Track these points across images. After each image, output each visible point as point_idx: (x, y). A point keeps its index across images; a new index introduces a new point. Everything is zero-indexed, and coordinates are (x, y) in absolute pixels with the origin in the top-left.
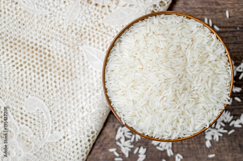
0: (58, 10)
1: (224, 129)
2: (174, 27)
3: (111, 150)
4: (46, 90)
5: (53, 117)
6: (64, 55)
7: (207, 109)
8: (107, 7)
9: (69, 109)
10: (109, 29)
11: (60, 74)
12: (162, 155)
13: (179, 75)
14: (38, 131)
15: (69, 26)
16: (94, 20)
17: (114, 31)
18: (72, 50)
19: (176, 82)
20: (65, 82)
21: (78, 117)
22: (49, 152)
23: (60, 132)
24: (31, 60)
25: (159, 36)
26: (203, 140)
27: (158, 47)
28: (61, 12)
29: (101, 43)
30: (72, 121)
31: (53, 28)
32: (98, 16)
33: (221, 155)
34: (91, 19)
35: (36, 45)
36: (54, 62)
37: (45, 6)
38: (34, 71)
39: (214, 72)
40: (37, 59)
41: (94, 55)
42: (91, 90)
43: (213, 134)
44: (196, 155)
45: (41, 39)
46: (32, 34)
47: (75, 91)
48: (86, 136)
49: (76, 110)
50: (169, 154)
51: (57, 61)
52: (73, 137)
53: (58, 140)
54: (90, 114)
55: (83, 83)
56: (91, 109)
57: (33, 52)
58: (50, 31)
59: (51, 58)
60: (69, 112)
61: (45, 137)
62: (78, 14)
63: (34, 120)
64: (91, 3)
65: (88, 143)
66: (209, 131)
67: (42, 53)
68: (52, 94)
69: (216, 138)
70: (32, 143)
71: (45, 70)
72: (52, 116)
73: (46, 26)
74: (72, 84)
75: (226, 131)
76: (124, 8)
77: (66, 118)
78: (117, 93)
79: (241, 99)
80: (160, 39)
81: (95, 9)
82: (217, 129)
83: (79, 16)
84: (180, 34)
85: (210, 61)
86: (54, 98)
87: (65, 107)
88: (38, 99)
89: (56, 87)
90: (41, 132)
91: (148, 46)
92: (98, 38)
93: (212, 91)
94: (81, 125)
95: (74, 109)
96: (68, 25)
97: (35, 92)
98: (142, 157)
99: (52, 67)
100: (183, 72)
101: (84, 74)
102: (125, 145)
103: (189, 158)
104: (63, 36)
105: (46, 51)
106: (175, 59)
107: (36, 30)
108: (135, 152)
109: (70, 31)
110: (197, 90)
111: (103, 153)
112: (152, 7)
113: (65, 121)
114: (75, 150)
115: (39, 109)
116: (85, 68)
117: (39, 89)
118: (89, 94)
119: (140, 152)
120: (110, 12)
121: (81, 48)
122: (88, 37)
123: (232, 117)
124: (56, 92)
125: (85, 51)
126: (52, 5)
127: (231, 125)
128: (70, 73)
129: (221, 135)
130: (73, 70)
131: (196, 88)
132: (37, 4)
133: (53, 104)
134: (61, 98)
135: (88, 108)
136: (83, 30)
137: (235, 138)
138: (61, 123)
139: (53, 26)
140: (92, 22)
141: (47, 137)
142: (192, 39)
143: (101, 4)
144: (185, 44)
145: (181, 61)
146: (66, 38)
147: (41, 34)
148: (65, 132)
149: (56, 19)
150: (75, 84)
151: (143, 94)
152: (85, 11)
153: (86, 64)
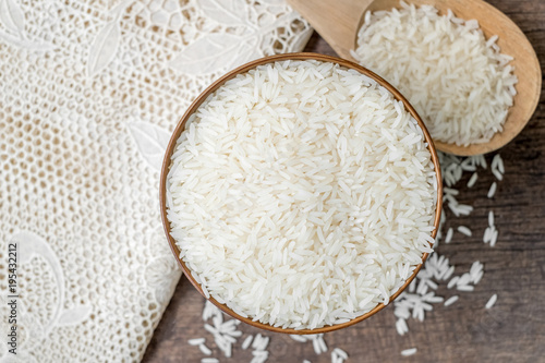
0: (72, 41)
1: (436, 295)
2: (312, 89)
3: (194, 342)
4: (52, 217)
5: (68, 273)
6: (88, 141)
7: (385, 265)
8: (178, 33)
9: (101, 258)
10: (183, 82)
11: (81, 182)
12: (302, 352)
13: (322, 194)
14: (38, 304)
15: (97, 76)
16: (151, 63)
17: (194, 87)
18: (103, 129)
19: (316, 210)
20: (92, 199)
21: (120, 273)
22: (62, 348)
23: (82, 306)
24: (18, 151)
25: (280, 109)
26: (390, 319)
27: (277, 134)
28: (79, 45)
29: (166, 112)
30: (107, 282)
31: (62, 82)
32: (158, 55)
33: (429, 350)
34: (143, 60)
35: (27, 118)
36: (66, 156)
37: (44, 33)
38: (24, 175)
39: (399, 185)
40: (29, 149)
41: (151, 140)
42: (147, 214)
43: (411, 306)
44: (375, 350)
45: (37, 106)
46: (18, 93)
47: (112, 219)
48: (138, 314)
49: (116, 259)
50: (318, 350)
51: (73, 154)
52: (111, 315)
53: (79, 322)
54: (145, 267)
55: (130, 201)
56: (146, 256)
57: (21, 135)
58: (56, 86)
59: (60, 146)
60: (101, 263)
61: (52, 317)
62: (116, 50)
63: (28, 280)
64: (144, 24)
65: (144, 330)
66: (404, 299)
67: (40, 137)
68: (64, 225)
69: (419, 314)
70: (26, 328)
71: (47, 174)
72: (64, 272)
73: (47, 77)
74: (106, 203)
75: (439, 300)
76: (216, 34)
77: (94, 276)
78: (191, 231)
79: (472, 230)
80: (283, 115)
81: (153, 38)
82: (420, 295)
83: (118, 55)
84: (324, 104)
85: (391, 160)
86: (68, 233)
87: (92, 253)
88: (35, 234)
89: (71, 209)
90: (43, 306)
91: (256, 130)
92: (160, 102)
93: (395, 226)
94: (127, 291)
95: (111, 257)
96: (95, 74)
97: (29, 220)
98: (260, 356)
99: (63, 167)
100: (330, 188)
101: (132, 181)
102: (223, 331)
103: (361, 358)
104: (85, 99)
105: (49, 131)
106: (313, 159)
107: (26, 87)
108: (245, 345)
109: (99, 87)
110: (362, 224)
111: (176, 349)
112: (276, 32)
113: (92, 282)
114: (117, 345)
115: (38, 256)
116: (134, 167)
117: (36, 214)
118: (141, 225)
119: (255, 345)
120: (186, 43)
121: (123, 125)
122: (139, 100)
123: (452, 269)
124: (73, 220)
125: (132, 131)
126: (58, 30)
127: (450, 285)
128: (100, 178)
129: (429, 308)
130: (108, 172)
131: (359, 221)
132: (26, 28)
133: (66, 246)
134: (84, 233)
135: (141, 255)
136: (128, 86)
137: (459, 314)
138: (85, 287)
139: (62, 76)
140: (145, 67)
141: (56, 316)
142: (351, 114)
143: (165, 28)
144: (336, 125)
145: (326, 162)
146: (92, 103)
147: (37, 95)
148: (94, 306)
149: (68, 63)
150: (113, 203)
151: (246, 235)
152: (131, 42)
153: (135, 160)
